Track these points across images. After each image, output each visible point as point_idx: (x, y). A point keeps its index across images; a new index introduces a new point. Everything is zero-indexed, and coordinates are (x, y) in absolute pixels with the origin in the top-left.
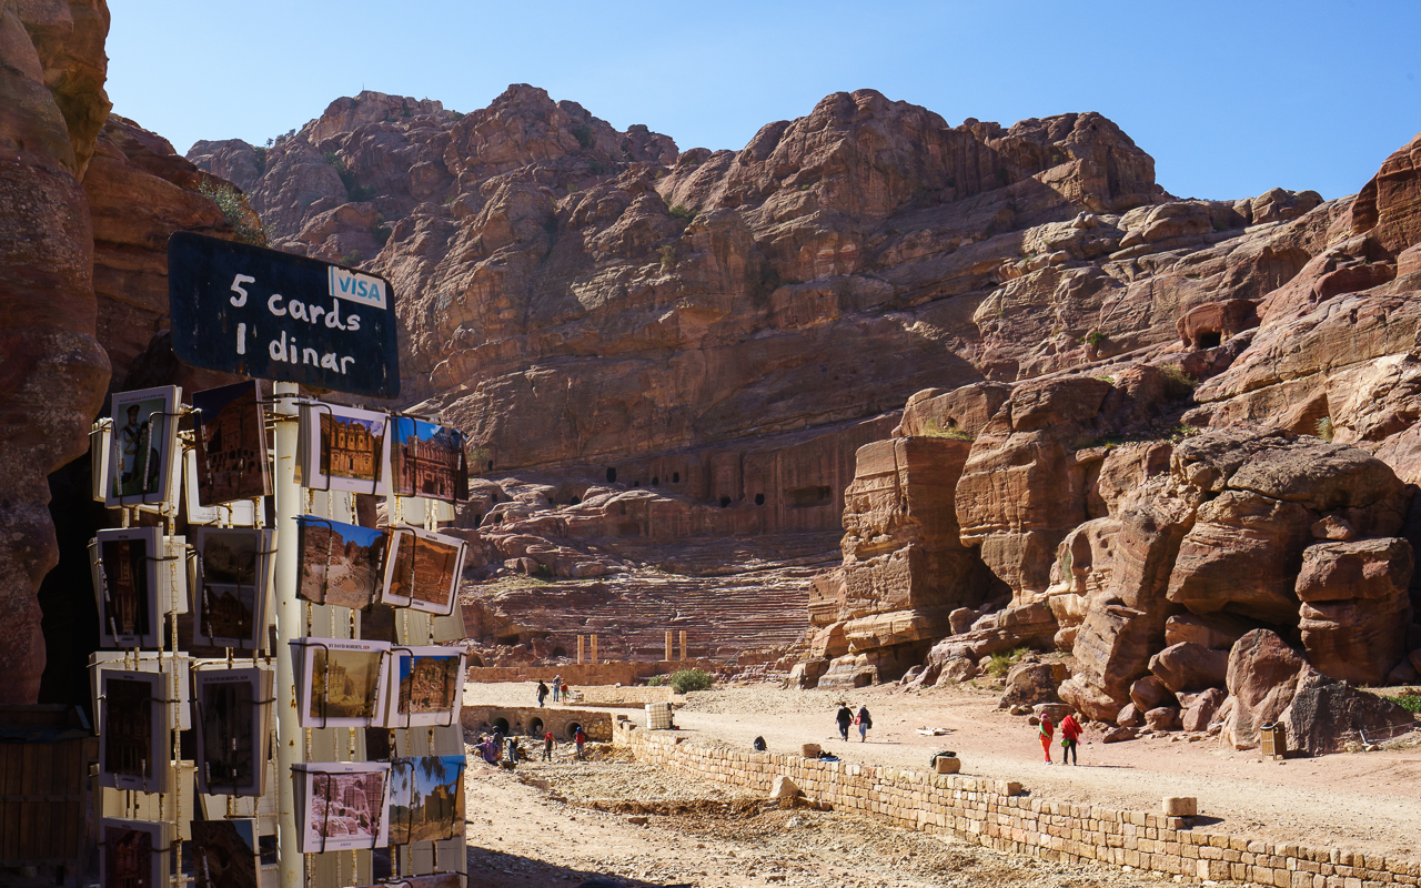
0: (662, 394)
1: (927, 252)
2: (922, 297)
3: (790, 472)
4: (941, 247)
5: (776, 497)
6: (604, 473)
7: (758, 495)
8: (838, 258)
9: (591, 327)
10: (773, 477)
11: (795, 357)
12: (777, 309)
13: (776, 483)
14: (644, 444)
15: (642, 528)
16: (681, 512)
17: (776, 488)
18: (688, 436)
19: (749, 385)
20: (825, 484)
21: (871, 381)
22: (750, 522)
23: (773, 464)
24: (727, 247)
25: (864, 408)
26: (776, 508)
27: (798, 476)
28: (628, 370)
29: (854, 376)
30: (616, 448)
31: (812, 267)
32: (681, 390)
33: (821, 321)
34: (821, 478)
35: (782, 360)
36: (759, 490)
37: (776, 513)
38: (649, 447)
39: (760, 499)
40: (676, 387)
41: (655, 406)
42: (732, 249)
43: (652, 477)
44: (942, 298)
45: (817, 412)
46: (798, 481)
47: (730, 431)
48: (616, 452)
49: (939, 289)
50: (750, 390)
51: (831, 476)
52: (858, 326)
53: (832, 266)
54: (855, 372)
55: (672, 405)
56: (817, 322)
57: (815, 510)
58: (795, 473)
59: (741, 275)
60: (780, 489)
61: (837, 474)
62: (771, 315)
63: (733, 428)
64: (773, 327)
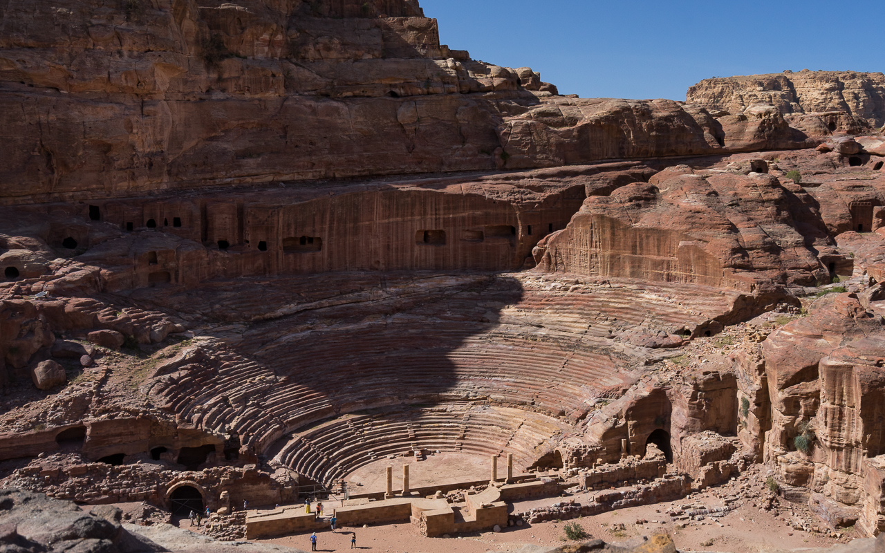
0: (143, 140)
1: (340, 56)
2: (347, 91)
3: (289, 225)
4: (349, 55)
5: (277, 244)
6: (87, 211)
7: (261, 242)
8: (271, 43)
9: (57, 61)
10: (275, 229)
11: (252, 121)
12: (226, 76)
13: (277, 233)
14: (125, 185)
15: (173, 276)
16: (202, 258)
17: (277, 237)
18: (166, 179)
19: (212, 139)
20: (317, 235)
21: (329, 153)
22: (256, 265)
23: (276, 218)
24: (184, 12)
25: (323, 173)
26: (277, 254)
27: (296, 229)
28: (110, 114)
29: (313, 147)
30: (94, 186)
31: (253, 46)
32: (159, 138)
33: (271, 95)
34: (314, 231)
35: (241, 122)
36: (261, 238)
37: (277, 257)
38: (128, 188)
39: (263, 246)
40: (154, 135)
41: (135, 150)
42: (188, 15)
43: (147, 219)
44: (363, 96)
45: (285, 172)
46: (295, 233)
47: (205, 179)
48: (93, 190)
49: (362, 89)
50: (214, 143)
51: (322, 230)
52: (305, 105)
53: (266, 49)
54: (311, 143)
55: (149, 150)
56: (267, 95)
57: (308, 255)
58: (293, 227)
59: (192, 39)
60: (280, 238)
61: (327, 229)
62: (220, 79)
63: (208, 176)
64: (223, 90)
